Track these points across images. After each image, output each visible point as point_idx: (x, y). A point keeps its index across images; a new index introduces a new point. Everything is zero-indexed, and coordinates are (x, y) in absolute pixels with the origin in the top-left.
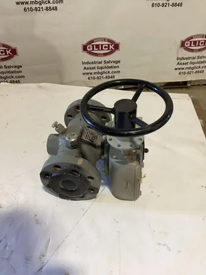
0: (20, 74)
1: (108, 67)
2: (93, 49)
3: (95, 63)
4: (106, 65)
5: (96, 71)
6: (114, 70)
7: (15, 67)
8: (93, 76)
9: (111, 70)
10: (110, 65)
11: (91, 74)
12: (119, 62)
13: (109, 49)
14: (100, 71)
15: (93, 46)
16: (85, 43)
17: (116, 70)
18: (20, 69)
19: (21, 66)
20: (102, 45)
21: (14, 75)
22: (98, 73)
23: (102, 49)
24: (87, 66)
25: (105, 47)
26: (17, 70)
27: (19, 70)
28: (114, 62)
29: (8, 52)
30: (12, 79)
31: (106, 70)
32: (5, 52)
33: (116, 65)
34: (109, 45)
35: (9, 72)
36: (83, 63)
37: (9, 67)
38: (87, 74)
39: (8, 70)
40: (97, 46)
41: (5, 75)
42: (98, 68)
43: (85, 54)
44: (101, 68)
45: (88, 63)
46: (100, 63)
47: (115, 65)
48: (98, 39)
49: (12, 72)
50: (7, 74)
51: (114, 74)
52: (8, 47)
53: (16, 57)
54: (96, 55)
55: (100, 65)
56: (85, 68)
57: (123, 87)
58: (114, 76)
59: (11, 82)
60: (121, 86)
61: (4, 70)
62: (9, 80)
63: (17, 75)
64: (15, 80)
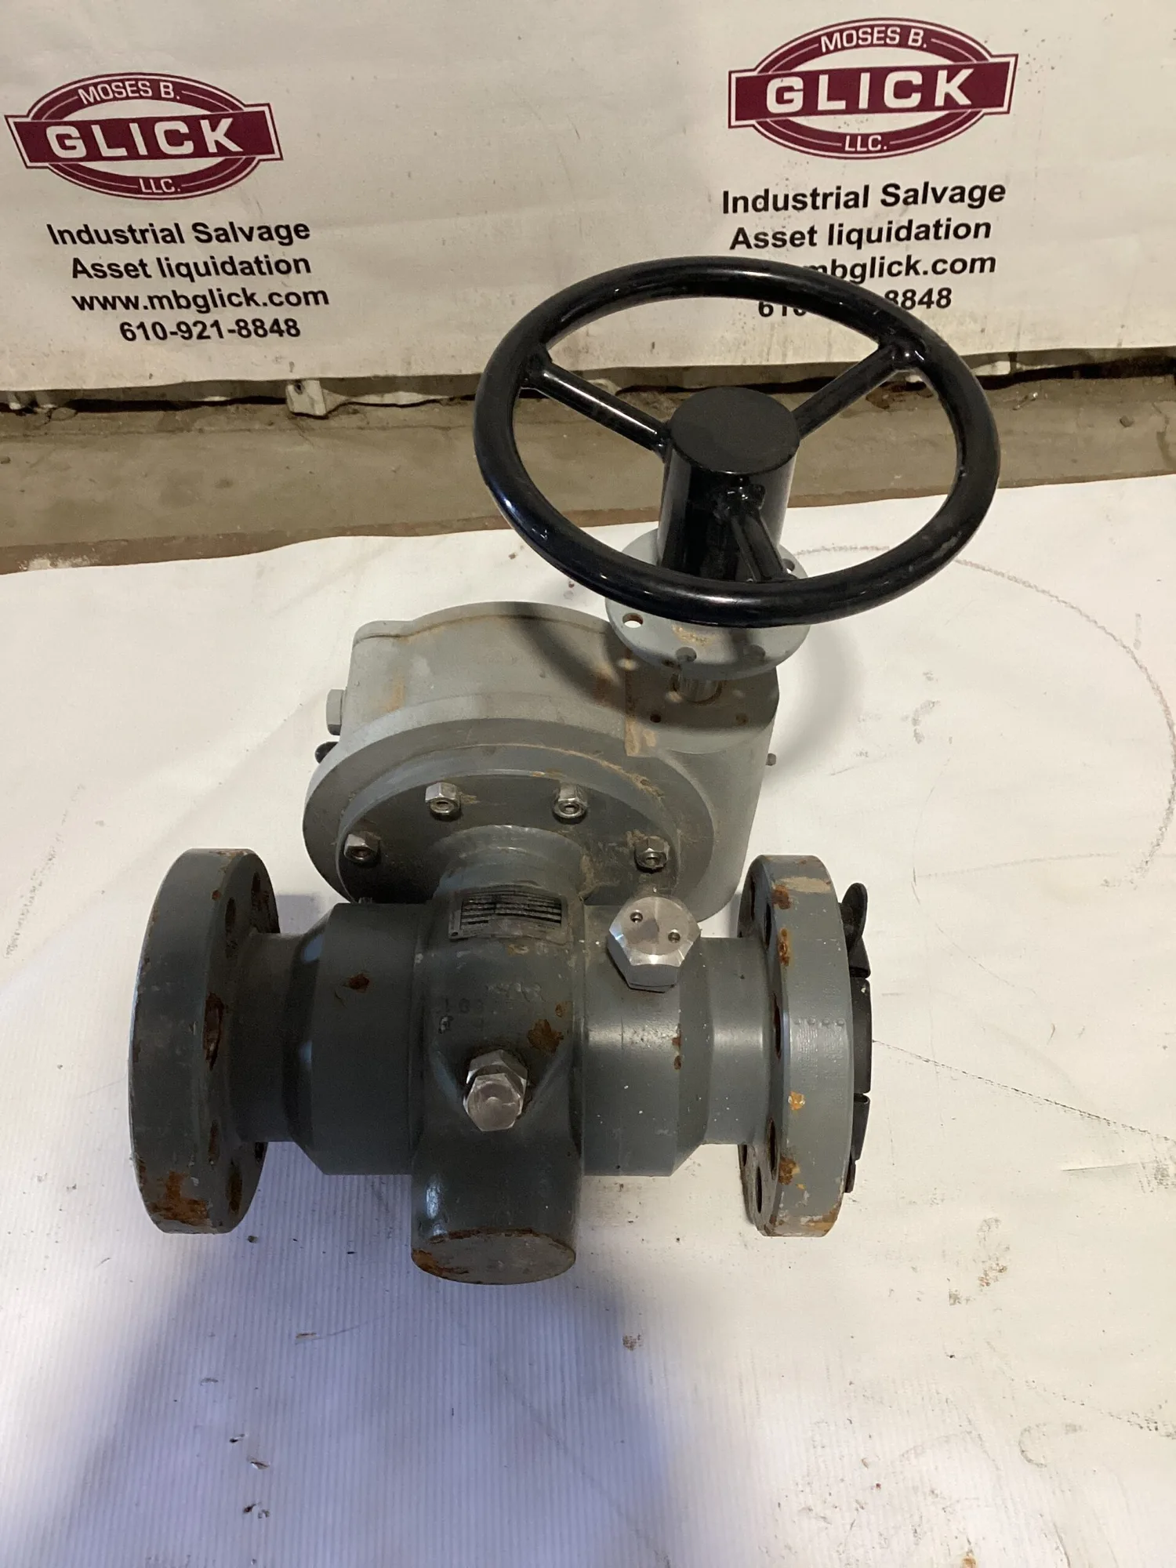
0: (298, 283)
1: (907, 232)
2: (810, 107)
3: (817, 199)
4: (899, 215)
5: (822, 256)
6: (951, 250)
7: (266, 233)
9: (925, 252)
10: (925, 214)
12: (997, 193)
13: (926, 105)
14: (849, 255)
15: (811, 79)
16: (751, 59)
17: (969, 249)
18: (298, 249)
19: (302, 231)
20: (879, 76)
21: (260, 285)
23: (877, 105)
24: (754, 223)
25: (903, 90)
26: (274, 251)
27: (290, 253)
28: (959, 194)
29: (215, 136)
30: (248, 313)
31: (893, 252)
32: (196, 135)
33: (973, 217)
34: (930, 73)
35: (229, 267)
36: (729, 203)
37: (223, 236)
39: (221, 251)
40: (844, 84)
41: (201, 286)
43: (750, 136)
44: (860, 237)
45: (765, 201)
46: (856, 200)
47: (960, 213)
48: (853, 34)
49: (248, 269)
50: (213, 282)
51: (947, 280)
52: (214, 103)
53: (264, 171)
54: (832, 144)
55: (852, 219)
57: (1003, 368)
58: (946, 295)
59: (242, 329)
60: (991, 359)
61: (191, 252)
62: (227, 317)
63: (277, 283)
64: (268, 315)
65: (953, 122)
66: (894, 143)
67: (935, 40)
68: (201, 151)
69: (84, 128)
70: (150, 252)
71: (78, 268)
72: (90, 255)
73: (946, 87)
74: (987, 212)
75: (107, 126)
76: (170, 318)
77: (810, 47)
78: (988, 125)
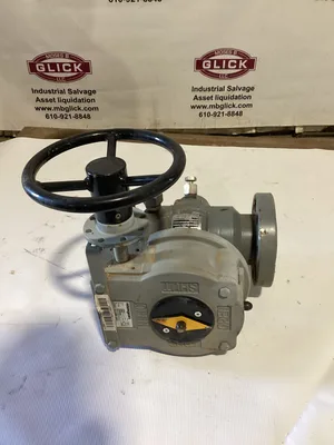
0: (92, 105)
1: (233, 97)
2: (212, 68)
3: (213, 89)
4: (231, 93)
5: (213, 102)
6: (242, 102)
7: (86, 92)
8: (207, 111)
9: (237, 102)
10: (237, 93)
11: (204, 107)
12: (253, 89)
13: (237, 68)
14: (220, 103)
15: (212, 61)
16: (200, 56)
17: (247, 102)
19: (94, 92)
20: (227, 61)
21: (82, 105)
22: (216, 106)
23: (227, 68)
24: (199, 94)
25: (233, 64)
26: (87, 96)
27: (91, 97)
28: (244, 89)
29: (76, 68)
30: (78, 112)
31: (229, 102)
32: (72, 67)
33: (247, 94)
34: (238, 61)
35: (75, 100)
36: (194, 89)
37: (75, 92)
38: (199, 107)
39: (74, 96)
40: (220, 62)
41: (67, 105)
42: (217, 98)
43: (199, 74)
44: (222, 98)
45: (201, 89)
46: (222, 89)
47: (245, 93)
48: (222, 51)
49: (80, 101)
50: (71, 104)
51: (242, 109)
52: (77, 60)
53: (88, 76)
54: (216, 76)
55: (221, 94)
56: (196, 98)
57: (254, 131)
58: (241, 112)
59: (76, 117)
60: (251, 129)
61: (66, 96)
62: (73, 113)
63: (87, 105)
64: (83, 113)
65: (243, 72)
66: (231, 76)
67: (239, 53)
68: (73, 71)
69: (46, 65)
70: (56, 96)
71: (38, 100)
72: (41, 96)
73: (241, 64)
74: (251, 93)
75: (51, 64)
76: (58, 113)
77: (212, 54)
78: (250, 73)
